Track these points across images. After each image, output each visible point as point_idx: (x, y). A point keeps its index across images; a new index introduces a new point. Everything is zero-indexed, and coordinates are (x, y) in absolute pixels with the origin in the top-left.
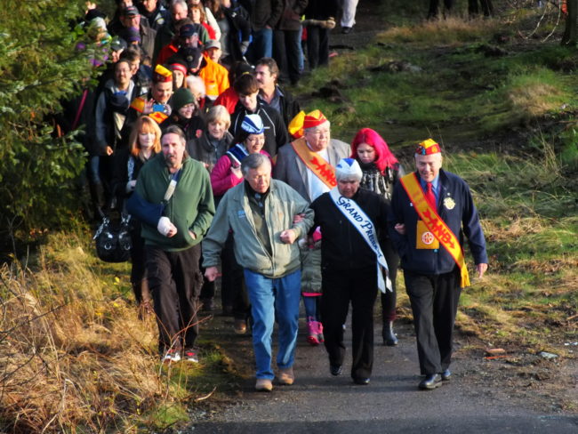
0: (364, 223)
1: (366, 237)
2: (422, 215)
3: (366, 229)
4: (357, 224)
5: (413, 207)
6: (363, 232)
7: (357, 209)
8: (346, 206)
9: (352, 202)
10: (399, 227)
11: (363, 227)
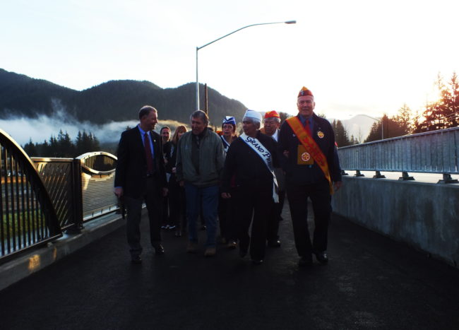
0: (265, 153)
1: (266, 162)
2: (302, 142)
3: (266, 157)
4: (260, 154)
5: (296, 137)
6: (265, 158)
7: (260, 144)
8: (252, 142)
9: (256, 140)
10: (286, 153)
11: (264, 155)
